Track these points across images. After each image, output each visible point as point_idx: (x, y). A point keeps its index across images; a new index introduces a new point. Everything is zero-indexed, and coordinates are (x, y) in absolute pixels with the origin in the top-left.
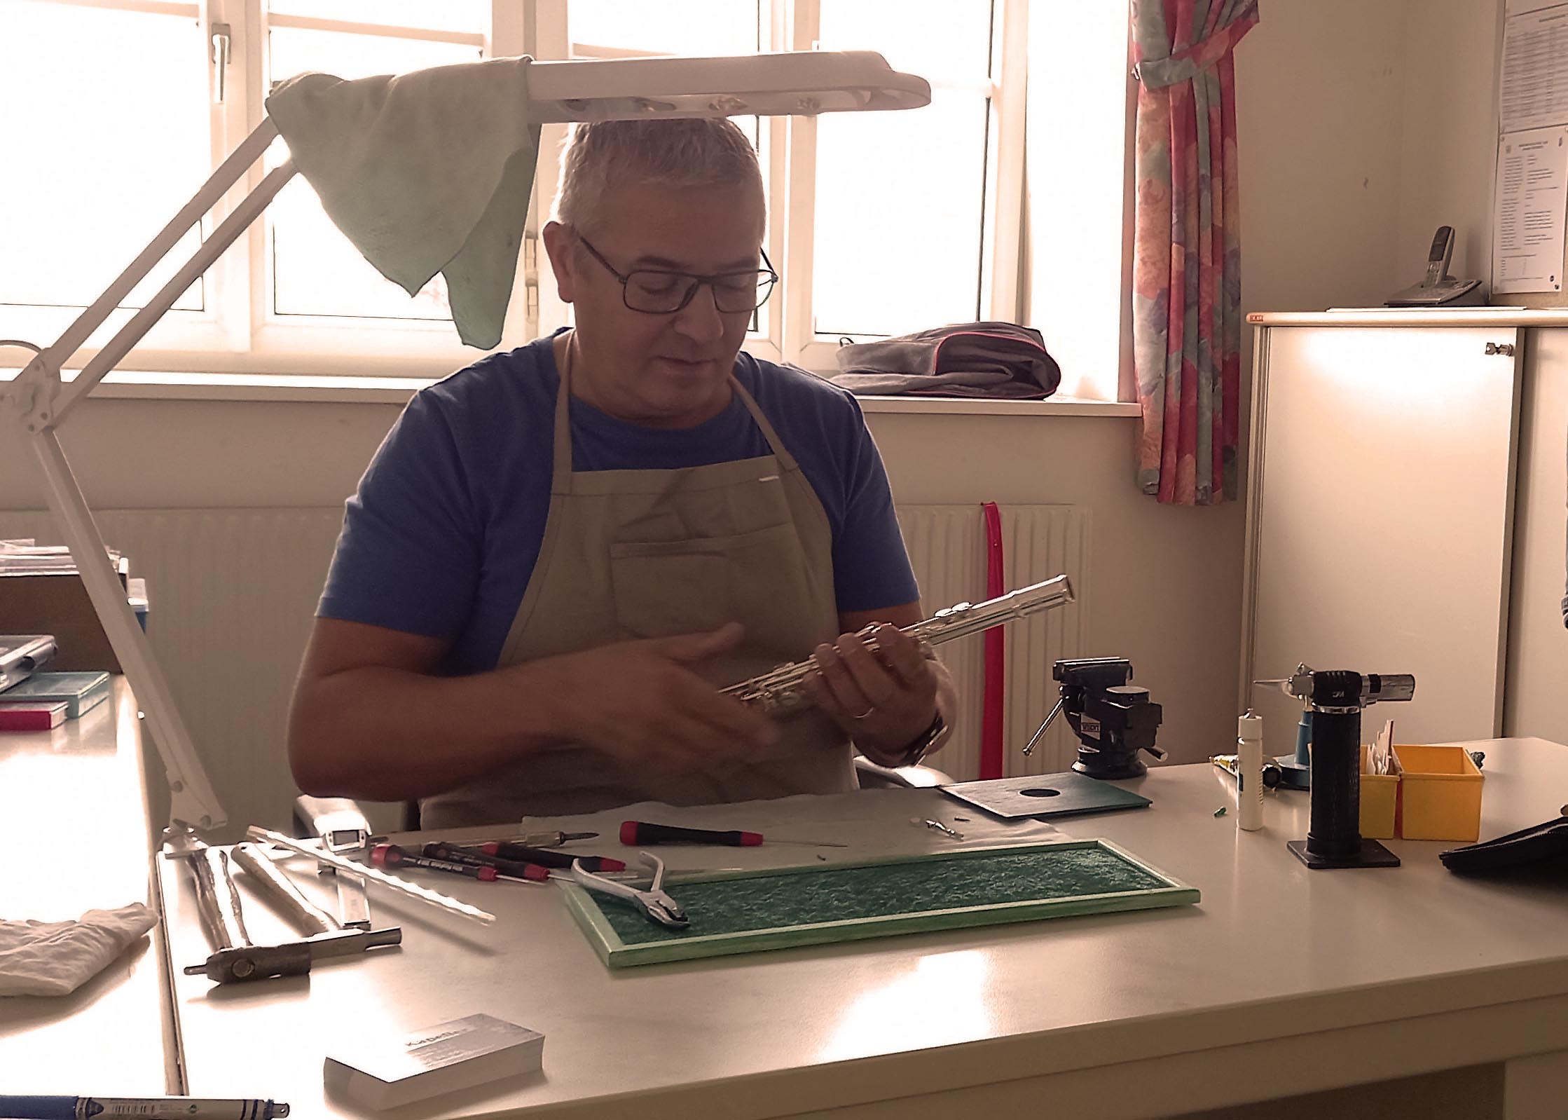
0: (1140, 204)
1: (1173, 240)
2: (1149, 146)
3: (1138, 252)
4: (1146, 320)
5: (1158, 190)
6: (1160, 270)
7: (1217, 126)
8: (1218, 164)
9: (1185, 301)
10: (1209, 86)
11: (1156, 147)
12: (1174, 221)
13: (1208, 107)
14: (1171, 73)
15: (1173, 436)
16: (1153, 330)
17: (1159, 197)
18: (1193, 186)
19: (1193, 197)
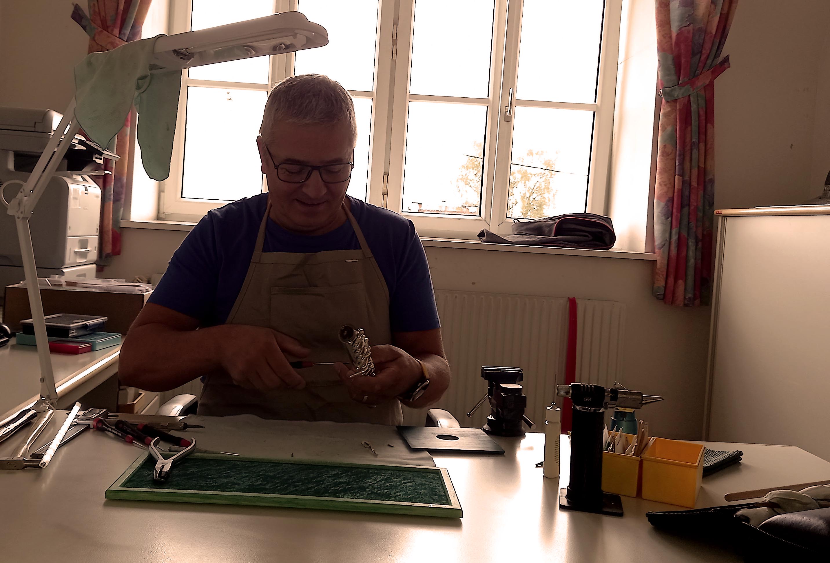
0: (660, 156)
1: (677, 173)
2: (666, 128)
3: (658, 180)
4: (660, 212)
5: (669, 149)
6: (668, 188)
7: (703, 118)
8: (702, 137)
9: (682, 204)
10: (699, 99)
11: (669, 129)
12: (677, 164)
13: (698, 108)
14: (678, 93)
15: (672, 270)
16: (663, 218)
17: (670, 153)
18: (688, 148)
19: (688, 154)
